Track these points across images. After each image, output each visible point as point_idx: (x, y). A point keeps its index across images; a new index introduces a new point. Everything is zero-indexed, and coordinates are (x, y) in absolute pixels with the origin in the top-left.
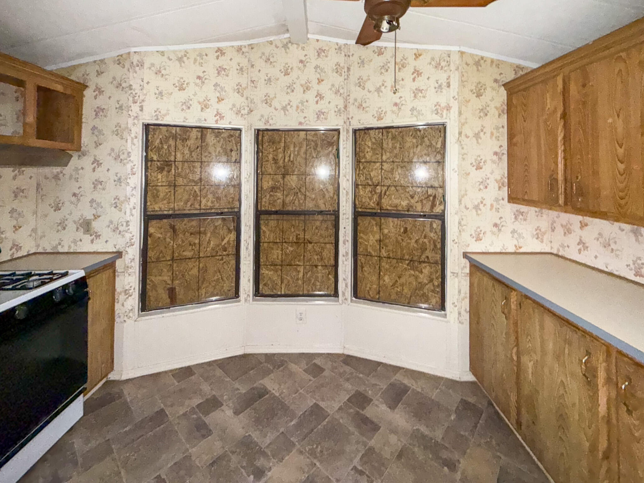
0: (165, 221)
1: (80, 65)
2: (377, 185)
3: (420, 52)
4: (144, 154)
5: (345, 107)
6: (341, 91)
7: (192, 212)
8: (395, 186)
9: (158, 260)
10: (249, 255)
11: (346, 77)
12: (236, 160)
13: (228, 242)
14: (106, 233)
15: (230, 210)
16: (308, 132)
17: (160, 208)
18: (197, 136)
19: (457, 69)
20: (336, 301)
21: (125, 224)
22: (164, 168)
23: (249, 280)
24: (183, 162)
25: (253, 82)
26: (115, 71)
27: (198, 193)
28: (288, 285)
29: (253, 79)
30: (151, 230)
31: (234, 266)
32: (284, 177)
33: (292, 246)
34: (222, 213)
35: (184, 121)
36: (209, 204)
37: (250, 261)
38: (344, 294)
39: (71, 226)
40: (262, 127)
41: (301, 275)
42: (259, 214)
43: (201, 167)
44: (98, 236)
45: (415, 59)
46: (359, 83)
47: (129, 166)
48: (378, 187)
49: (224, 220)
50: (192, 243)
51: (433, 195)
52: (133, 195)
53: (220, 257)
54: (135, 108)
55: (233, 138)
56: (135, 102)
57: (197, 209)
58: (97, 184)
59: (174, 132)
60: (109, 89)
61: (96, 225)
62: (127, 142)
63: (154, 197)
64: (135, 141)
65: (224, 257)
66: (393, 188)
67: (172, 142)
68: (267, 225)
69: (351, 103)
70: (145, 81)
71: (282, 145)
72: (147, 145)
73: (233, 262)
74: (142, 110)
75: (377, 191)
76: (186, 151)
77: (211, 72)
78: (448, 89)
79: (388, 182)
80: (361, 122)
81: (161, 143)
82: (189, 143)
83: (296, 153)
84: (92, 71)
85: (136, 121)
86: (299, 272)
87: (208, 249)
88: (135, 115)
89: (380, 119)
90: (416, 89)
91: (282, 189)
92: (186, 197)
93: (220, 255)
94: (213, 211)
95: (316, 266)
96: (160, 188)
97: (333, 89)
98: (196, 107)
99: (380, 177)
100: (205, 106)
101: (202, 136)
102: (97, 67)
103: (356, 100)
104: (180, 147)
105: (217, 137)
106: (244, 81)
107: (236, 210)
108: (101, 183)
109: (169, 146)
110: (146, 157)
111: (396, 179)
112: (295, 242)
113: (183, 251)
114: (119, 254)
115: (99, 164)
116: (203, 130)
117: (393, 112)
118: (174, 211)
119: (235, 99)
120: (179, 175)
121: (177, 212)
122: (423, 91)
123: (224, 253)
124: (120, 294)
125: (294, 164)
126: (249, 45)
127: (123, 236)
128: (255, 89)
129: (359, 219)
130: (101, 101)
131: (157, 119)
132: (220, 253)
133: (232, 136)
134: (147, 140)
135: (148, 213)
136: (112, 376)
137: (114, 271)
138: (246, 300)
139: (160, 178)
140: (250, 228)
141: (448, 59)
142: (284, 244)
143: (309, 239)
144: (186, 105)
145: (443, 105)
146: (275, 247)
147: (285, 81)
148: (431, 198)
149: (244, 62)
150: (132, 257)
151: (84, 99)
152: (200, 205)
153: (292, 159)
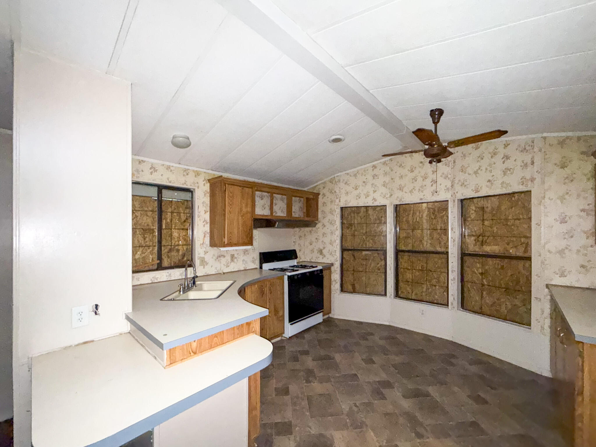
0: (350, 252)
1: (317, 185)
2: (480, 236)
3: (508, 143)
4: (341, 221)
5: (452, 186)
6: (449, 176)
7: (362, 249)
8: (494, 237)
9: (348, 270)
10: (391, 273)
11: (453, 167)
12: (384, 222)
13: (381, 266)
14: (328, 255)
15: (381, 249)
16: (429, 203)
17: (348, 246)
18: (364, 211)
19: (540, 150)
20: (447, 308)
21: (334, 252)
22: (349, 227)
23: (392, 287)
24: (358, 224)
25: (392, 179)
26: (329, 185)
27: (365, 239)
28: (416, 294)
29: (392, 178)
30: (344, 256)
31: (384, 279)
32: (413, 232)
33: (419, 272)
34: (377, 250)
35: (357, 205)
36: (371, 245)
37: (392, 276)
38: (452, 304)
39: (316, 252)
40: (398, 203)
41: (424, 290)
42: (398, 252)
43: (366, 227)
44: (325, 256)
45: (504, 148)
46: (462, 169)
47: (335, 226)
48: (480, 237)
49: (378, 254)
50: (362, 264)
51: (526, 242)
52: (337, 239)
53: (376, 273)
54: (337, 201)
55: (382, 211)
56: (337, 198)
57: (364, 248)
58: (324, 234)
59: (353, 210)
60: (328, 194)
61: (324, 251)
62: (334, 216)
63: (345, 240)
64: (338, 215)
65: (379, 274)
66: (492, 238)
67: (352, 215)
68: (402, 258)
69: (456, 183)
70: (341, 188)
71: (412, 212)
72: (342, 217)
73: (384, 277)
74: (340, 202)
75: (480, 240)
76: (359, 219)
77: (370, 177)
78: (532, 166)
79: (487, 234)
80: (464, 195)
81: (348, 215)
82: (360, 215)
83: (421, 216)
84: (321, 187)
85: (338, 207)
86: (423, 288)
87: (370, 268)
88: (337, 204)
89: (477, 191)
90: (505, 169)
91: (411, 238)
92: (359, 241)
93: (376, 272)
94: (373, 249)
95: (435, 286)
96: (348, 237)
97: (443, 176)
98: (363, 197)
99: (482, 230)
100: (367, 196)
101: (366, 210)
102: (323, 185)
103: (460, 181)
104: (356, 217)
105: (374, 210)
106: (387, 179)
107: (385, 249)
108: (325, 234)
109: (351, 217)
110: (342, 222)
111: (495, 231)
112: (420, 270)
113: (359, 267)
114: (332, 264)
115: (325, 226)
116: (366, 207)
117: (487, 186)
118: (354, 247)
119: (383, 190)
120: (356, 231)
121: (356, 248)
122: (511, 170)
123: (379, 271)
124: (333, 281)
125: (419, 223)
126: (390, 159)
127: (334, 257)
128: (394, 183)
129: (466, 258)
130: (325, 200)
131: (346, 205)
132: (376, 271)
133: (382, 209)
134: (342, 215)
135: (343, 248)
136: (331, 315)
137: (331, 271)
138: (390, 297)
139: (347, 232)
140: (392, 258)
141: (533, 144)
142: (414, 270)
143: (430, 269)
144: (359, 196)
145: (528, 177)
146: (408, 271)
147: (411, 175)
148: (524, 245)
149: (387, 169)
150: (337, 266)
151: (319, 199)
152: (366, 245)
153: (418, 220)
